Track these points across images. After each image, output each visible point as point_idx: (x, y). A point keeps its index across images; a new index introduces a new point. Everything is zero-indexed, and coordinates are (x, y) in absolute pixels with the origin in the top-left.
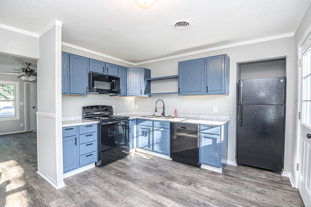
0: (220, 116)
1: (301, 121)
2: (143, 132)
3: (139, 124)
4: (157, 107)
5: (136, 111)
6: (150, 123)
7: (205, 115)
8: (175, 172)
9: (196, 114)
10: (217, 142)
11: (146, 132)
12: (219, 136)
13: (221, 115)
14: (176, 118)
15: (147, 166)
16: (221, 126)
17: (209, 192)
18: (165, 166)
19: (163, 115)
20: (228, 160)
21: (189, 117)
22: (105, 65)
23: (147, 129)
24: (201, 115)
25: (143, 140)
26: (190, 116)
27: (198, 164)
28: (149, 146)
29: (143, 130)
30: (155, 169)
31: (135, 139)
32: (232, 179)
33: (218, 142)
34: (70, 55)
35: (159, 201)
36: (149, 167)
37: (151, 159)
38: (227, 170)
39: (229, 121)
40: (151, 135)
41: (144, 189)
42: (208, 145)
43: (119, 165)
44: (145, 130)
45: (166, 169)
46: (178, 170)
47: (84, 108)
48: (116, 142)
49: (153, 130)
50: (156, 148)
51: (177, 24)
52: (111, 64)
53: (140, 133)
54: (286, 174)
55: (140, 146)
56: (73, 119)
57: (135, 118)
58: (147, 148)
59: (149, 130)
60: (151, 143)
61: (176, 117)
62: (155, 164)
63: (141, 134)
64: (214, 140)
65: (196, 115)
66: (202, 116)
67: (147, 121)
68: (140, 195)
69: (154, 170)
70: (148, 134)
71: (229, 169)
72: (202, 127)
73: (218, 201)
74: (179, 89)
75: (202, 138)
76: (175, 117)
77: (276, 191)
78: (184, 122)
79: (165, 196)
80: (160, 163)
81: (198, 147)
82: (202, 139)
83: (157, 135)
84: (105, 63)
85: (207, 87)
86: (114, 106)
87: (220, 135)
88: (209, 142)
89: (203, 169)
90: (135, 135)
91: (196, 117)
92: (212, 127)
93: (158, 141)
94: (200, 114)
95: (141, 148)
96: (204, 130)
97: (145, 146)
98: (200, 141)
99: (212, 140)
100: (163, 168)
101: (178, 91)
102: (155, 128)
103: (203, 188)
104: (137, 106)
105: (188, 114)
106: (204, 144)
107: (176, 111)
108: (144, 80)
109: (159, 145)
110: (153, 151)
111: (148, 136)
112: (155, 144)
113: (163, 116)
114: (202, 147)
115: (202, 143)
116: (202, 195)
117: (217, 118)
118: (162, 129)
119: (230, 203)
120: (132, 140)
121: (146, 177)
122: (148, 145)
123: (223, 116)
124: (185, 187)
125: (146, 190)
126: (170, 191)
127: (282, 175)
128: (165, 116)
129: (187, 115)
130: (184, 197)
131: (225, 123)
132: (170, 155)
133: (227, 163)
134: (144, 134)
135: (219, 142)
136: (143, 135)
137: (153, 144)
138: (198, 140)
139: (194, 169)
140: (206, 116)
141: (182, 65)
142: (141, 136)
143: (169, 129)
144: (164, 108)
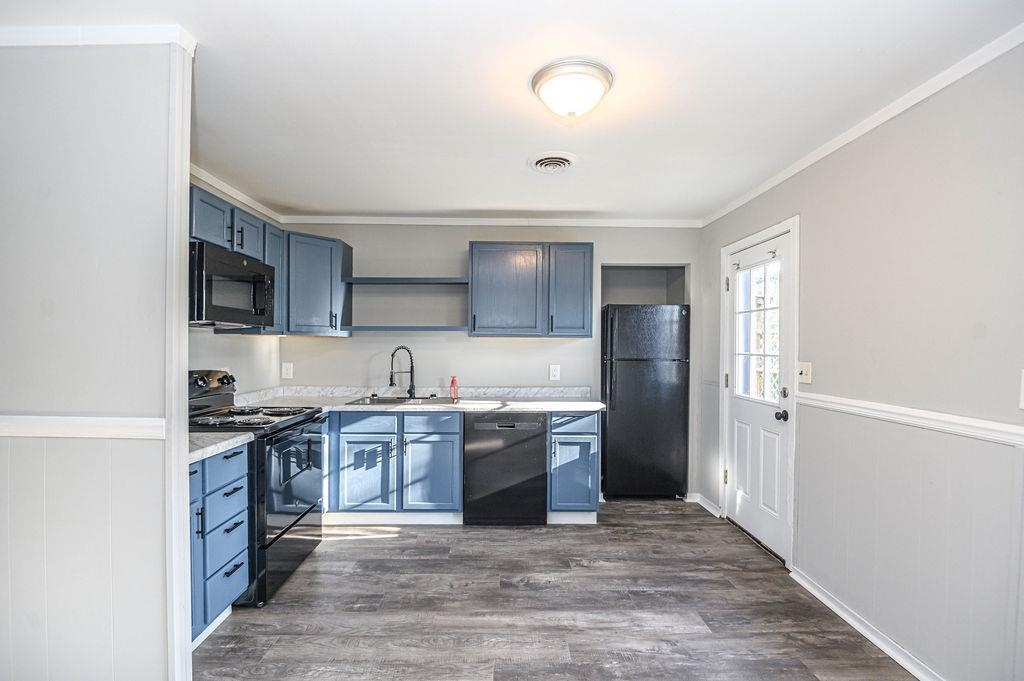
1: (732, 391)
2: (359, 454)
3: (343, 430)
4: (394, 370)
6: (388, 424)
8: (505, 549)
9: (506, 387)
10: (592, 453)
11: (373, 453)
12: (596, 437)
13: (571, 387)
15: (417, 558)
16: (598, 412)
17: (616, 569)
19: (412, 393)
22: (231, 215)
23: (379, 442)
24: (521, 387)
25: (359, 482)
28: (384, 496)
29: (357, 448)
30: (446, 558)
31: (326, 482)
32: (626, 532)
33: (593, 450)
35: (551, 624)
36: (422, 558)
37: (401, 537)
40: (393, 462)
41: (484, 614)
42: (569, 461)
44: (369, 448)
49: (402, 445)
50: (413, 496)
51: (539, 161)
53: (347, 459)
54: (693, 497)
55: (345, 502)
58: (378, 504)
59: (385, 444)
60: (393, 484)
62: (430, 544)
63: (352, 461)
64: (585, 447)
65: (507, 390)
66: (523, 391)
68: (490, 631)
72: (554, 419)
73: (648, 578)
74: (474, 318)
75: (557, 447)
77: (705, 530)
78: (507, 409)
79: (550, 609)
80: (444, 540)
81: (547, 470)
82: (557, 450)
84: (234, 209)
85: (552, 318)
88: (573, 454)
89: (555, 526)
90: (326, 470)
91: (508, 394)
92: (577, 416)
93: (421, 475)
94: (518, 387)
95: (350, 510)
97: (364, 499)
98: (553, 455)
99: (578, 447)
100: (462, 548)
102: (408, 437)
103: (597, 564)
104: (289, 366)
105: (484, 387)
106: (560, 461)
107: (453, 382)
108: (342, 281)
109: (423, 488)
110: (401, 508)
111: (379, 465)
112: (407, 485)
113: (411, 397)
114: (555, 468)
115: (556, 459)
116: (612, 578)
117: (562, 395)
118: (434, 438)
119: (668, 574)
121: (452, 585)
122: (378, 493)
123: (576, 389)
124: (564, 575)
125: (492, 614)
126: (547, 594)
127: (688, 500)
129: (482, 390)
130: (588, 596)
132: (461, 508)
134: (363, 460)
135: (596, 451)
136: (357, 465)
137: (401, 488)
138: (548, 453)
139: (537, 531)
140: (535, 390)
142: (352, 468)
143: (458, 436)
144: (412, 372)
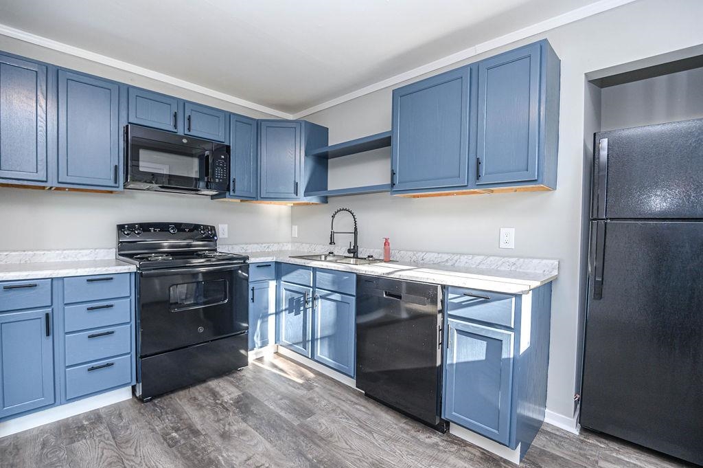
0: (522, 260)
2: (291, 301)
3: (283, 279)
4: (335, 230)
5: (294, 241)
6: (308, 277)
7: (474, 255)
8: (356, 443)
9: (448, 253)
10: (504, 356)
11: (298, 300)
12: (513, 334)
13: (528, 258)
14: (383, 264)
15: (278, 411)
16: (518, 296)
18: (333, 415)
19: (354, 253)
20: (547, 410)
21: (425, 261)
22: (182, 108)
23: (301, 293)
24: (462, 254)
25: (291, 324)
26: (429, 257)
27: (438, 418)
28: (304, 343)
29: (290, 295)
30: (296, 424)
31: (272, 319)
33: (508, 352)
34: (58, 71)
36: (282, 413)
37: (302, 385)
38: (543, 453)
39: (556, 278)
40: (309, 312)
42: (470, 358)
43: (200, 398)
44: (296, 296)
45: (333, 428)
46: (369, 437)
47: (121, 228)
48: (201, 329)
49: (314, 299)
50: (321, 350)
52: (206, 107)
53: (284, 306)
55: (284, 340)
56: (86, 259)
57: (269, 259)
58: (300, 348)
59: (304, 295)
60: (309, 337)
61: (388, 260)
62: (309, 402)
63: (287, 306)
64: (495, 345)
65: (446, 257)
66: (464, 259)
67: (301, 270)
69: (292, 427)
70: (302, 308)
71: (548, 450)
72: (451, 296)
74: (393, 174)
75: (453, 336)
76: (381, 261)
78: (396, 276)
80: (323, 403)
81: (439, 363)
82: (453, 340)
83: (324, 312)
84: (185, 102)
85: (478, 163)
86: (226, 226)
87: (517, 330)
88: (475, 352)
89: (454, 440)
90: (272, 309)
91: (449, 261)
92: (485, 297)
93: (327, 333)
94: (457, 254)
95: (287, 346)
96: (460, 306)
97: (294, 341)
98: (445, 345)
99: (485, 343)
100: (323, 421)
101: (389, 182)
102: (319, 293)
104: (296, 228)
105: (422, 252)
106: (458, 358)
107: (386, 243)
108: (306, 155)
110: (313, 358)
111: (302, 312)
112: (317, 339)
113: (354, 257)
114: (452, 365)
115: (452, 351)
117: (513, 268)
118: (337, 297)
120: (262, 322)
121: (249, 459)
122: (301, 340)
123: (535, 261)
128: (357, 258)
129: (420, 255)
131: (536, 284)
132: (355, 376)
133: (547, 420)
134: (296, 305)
135: (512, 356)
136: (290, 310)
137: (313, 340)
138: (439, 340)
139: (422, 437)
140: (479, 259)
141: (402, 96)
142: (287, 312)
143: (354, 298)
144: (356, 233)
